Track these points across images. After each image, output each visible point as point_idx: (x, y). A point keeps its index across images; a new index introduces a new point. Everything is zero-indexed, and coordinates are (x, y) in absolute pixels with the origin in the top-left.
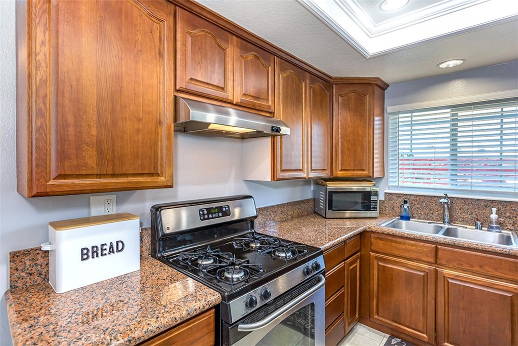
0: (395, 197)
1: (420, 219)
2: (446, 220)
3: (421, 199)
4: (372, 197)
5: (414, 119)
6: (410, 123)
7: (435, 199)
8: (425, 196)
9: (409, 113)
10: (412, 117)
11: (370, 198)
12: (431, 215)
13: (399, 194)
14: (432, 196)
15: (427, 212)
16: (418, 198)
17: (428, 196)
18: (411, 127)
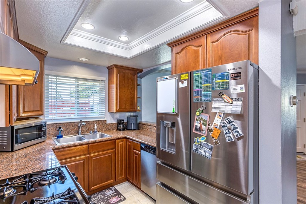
0: (50, 126)
1: (65, 135)
2: (80, 133)
3: (66, 124)
4: (43, 128)
5: (58, 80)
6: (56, 82)
7: (72, 124)
8: (67, 123)
9: (55, 76)
10: (57, 79)
11: (42, 129)
12: (70, 132)
13: (53, 124)
14: (71, 123)
15: (68, 131)
16: (64, 125)
17: (69, 123)
18: (56, 85)
